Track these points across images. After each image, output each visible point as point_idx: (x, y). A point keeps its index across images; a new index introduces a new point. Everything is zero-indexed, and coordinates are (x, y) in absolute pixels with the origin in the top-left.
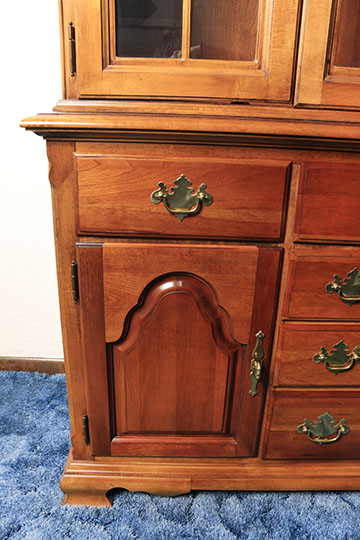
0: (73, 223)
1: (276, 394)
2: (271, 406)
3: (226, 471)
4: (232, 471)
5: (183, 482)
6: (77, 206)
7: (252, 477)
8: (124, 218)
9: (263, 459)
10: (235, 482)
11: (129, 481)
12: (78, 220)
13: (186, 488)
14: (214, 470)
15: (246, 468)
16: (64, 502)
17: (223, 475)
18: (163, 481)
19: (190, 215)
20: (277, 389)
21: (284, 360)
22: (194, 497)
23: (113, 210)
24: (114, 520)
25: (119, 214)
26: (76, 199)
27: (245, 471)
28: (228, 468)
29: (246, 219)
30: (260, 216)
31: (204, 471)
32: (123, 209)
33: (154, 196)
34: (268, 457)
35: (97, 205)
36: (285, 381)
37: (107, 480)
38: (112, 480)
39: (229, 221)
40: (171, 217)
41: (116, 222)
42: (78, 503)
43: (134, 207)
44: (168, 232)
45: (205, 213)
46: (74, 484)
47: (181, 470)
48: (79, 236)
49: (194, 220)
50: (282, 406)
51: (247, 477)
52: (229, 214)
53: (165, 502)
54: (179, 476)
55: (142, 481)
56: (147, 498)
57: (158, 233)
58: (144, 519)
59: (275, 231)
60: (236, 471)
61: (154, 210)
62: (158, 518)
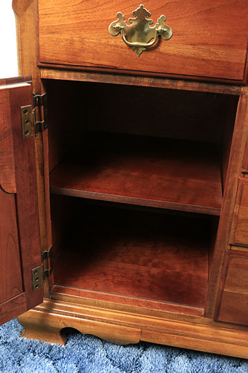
0: (34, 54)
1: (231, 253)
2: (225, 265)
3: (176, 327)
4: (182, 328)
5: (132, 332)
6: (38, 36)
7: (201, 338)
8: (82, 50)
9: (216, 320)
10: (184, 339)
11: (81, 322)
12: (39, 51)
13: (136, 338)
14: (164, 325)
15: (197, 327)
16: (21, 334)
17: (172, 331)
18: (113, 328)
19: (148, 49)
20: (234, 248)
21: (241, 216)
22: (144, 350)
23: (72, 42)
24: (63, 357)
25: (77, 45)
26: (37, 28)
27: (195, 330)
28: (179, 324)
29: (205, 55)
30: (221, 54)
31: (154, 324)
32: (82, 41)
33: (112, 26)
34: (220, 319)
35: (57, 36)
36: (242, 240)
37: (60, 318)
38: (64, 319)
39: (188, 58)
40: (128, 51)
41: (75, 54)
42: (35, 337)
43: (92, 39)
44: (125, 67)
45: (163, 48)
46: (30, 318)
47: (131, 320)
48: (40, 67)
49: (152, 55)
50: (237, 266)
51: (197, 337)
52: (188, 51)
53: (114, 350)
54: (129, 326)
55: (94, 325)
56: (99, 343)
57: (115, 68)
58: (91, 361)
59: (238, 71)
60: (188, 329)
61: (112, 42)
62: (105, 362)
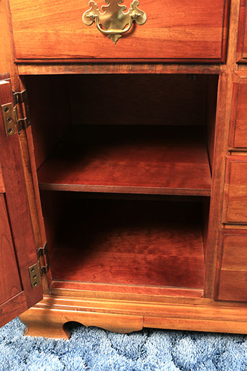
0: (10, 50)
1: (225, 232)
2: (220, 245)
3: (177, 311)
4: (183, 311)
5: (135, 319)
6: (12, 32)
7: (203, 318)
8: (58, 43)
9: (216, 300)
10: (187, 322)
11: (83, 315)
12: (14, 47)
13: (139, 326)
14: (166, 309)
15: (198, 308)
16: (25, 333)
17: (174, 315)
18: (115, 317)
19: (124, 35)
20: (227, 227)
21: (231, 195)
22: (148, 336)
23: (47, 35)
24: (68, 351)
25: (53, 38)
26: (10, 24)
27: (197, 312)
28: (180, 307)
29: (181, 37)
30: (198, 34)
31: (155, 309)
32: (57, 34)
33: (85, 16)
34: (220, 298)
35: (30, 30)
36: (234, 218)
37: (62, 313)
38: (66, 313)
39: (165, 40)
40: (105, 40)
41: (50, 48)
42: (38, 335)
43: (66, 30)
44: (103, 56)
45: (138, 33)
46: (31, 316)
47: (132, 308)
48: (17, 64)
49: (128, 41)
50: (232, 244)
51: (199, 318)
52: (164, 34)
53: (119, 339)
54: (131, 314)
55: (96, 316)
56: (103, 334)
57: (93, 58)
58: (97, 352)
59: (216, 50)
60: (189, 311)
61: (87, 31)
62: (110, 352)
